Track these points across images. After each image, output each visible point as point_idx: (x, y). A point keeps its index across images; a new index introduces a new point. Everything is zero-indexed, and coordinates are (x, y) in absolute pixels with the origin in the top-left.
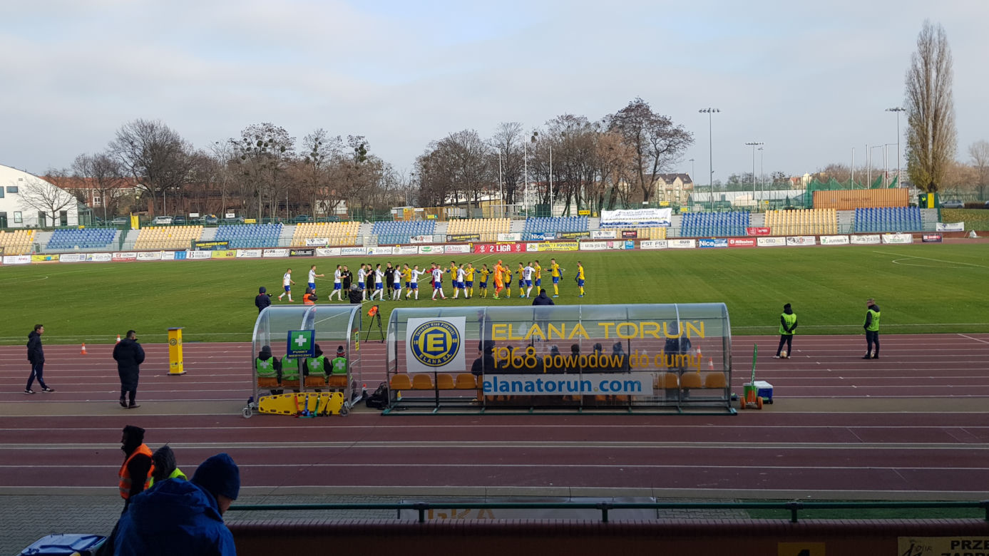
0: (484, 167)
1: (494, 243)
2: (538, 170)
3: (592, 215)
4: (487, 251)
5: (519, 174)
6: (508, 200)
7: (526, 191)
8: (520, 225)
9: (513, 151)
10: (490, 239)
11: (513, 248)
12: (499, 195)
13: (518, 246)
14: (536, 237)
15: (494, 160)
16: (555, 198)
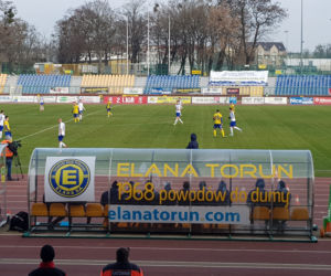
0: (114, 31)
1: (120, 95)
2: (159, 36)
3: (202, 75)
4: (114, 101)
5: (143, 38)
6: (133, 60)
7: (148, 53)
8: (143, 81)
9: (138, 18)
10: (117, 92)
11: (136, 100)
12: (126, 55)
13: (141, 99)
14: (155, 91)
15: (121, 26)
16: (172, 60)
